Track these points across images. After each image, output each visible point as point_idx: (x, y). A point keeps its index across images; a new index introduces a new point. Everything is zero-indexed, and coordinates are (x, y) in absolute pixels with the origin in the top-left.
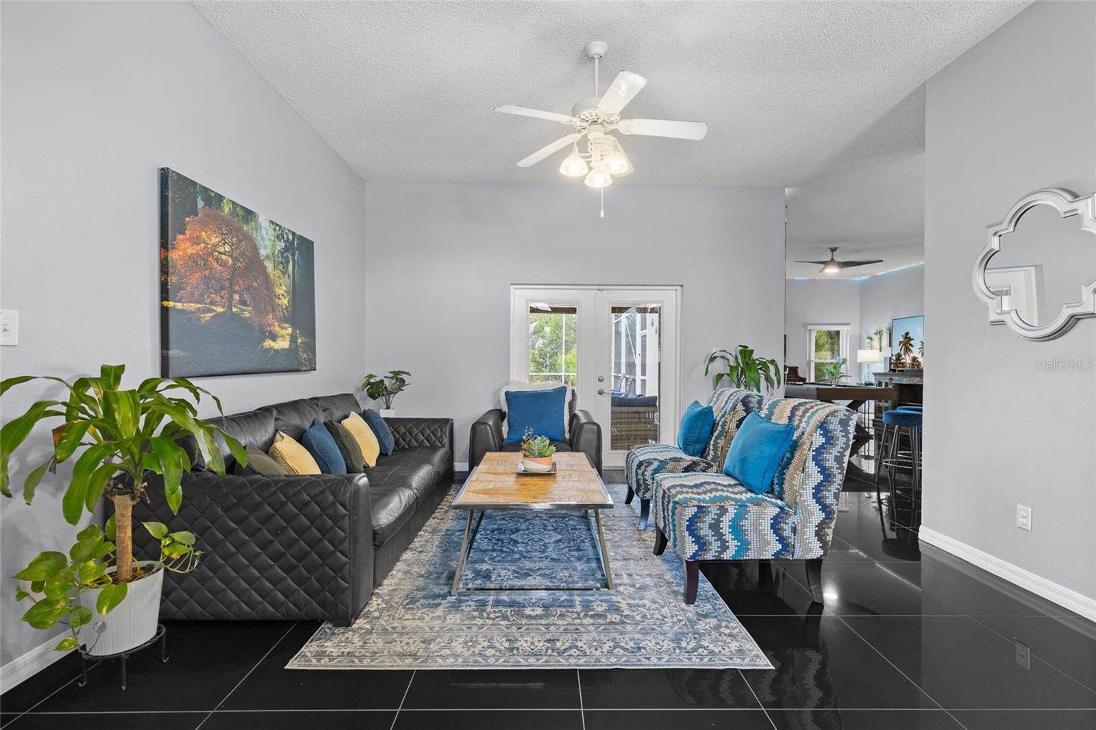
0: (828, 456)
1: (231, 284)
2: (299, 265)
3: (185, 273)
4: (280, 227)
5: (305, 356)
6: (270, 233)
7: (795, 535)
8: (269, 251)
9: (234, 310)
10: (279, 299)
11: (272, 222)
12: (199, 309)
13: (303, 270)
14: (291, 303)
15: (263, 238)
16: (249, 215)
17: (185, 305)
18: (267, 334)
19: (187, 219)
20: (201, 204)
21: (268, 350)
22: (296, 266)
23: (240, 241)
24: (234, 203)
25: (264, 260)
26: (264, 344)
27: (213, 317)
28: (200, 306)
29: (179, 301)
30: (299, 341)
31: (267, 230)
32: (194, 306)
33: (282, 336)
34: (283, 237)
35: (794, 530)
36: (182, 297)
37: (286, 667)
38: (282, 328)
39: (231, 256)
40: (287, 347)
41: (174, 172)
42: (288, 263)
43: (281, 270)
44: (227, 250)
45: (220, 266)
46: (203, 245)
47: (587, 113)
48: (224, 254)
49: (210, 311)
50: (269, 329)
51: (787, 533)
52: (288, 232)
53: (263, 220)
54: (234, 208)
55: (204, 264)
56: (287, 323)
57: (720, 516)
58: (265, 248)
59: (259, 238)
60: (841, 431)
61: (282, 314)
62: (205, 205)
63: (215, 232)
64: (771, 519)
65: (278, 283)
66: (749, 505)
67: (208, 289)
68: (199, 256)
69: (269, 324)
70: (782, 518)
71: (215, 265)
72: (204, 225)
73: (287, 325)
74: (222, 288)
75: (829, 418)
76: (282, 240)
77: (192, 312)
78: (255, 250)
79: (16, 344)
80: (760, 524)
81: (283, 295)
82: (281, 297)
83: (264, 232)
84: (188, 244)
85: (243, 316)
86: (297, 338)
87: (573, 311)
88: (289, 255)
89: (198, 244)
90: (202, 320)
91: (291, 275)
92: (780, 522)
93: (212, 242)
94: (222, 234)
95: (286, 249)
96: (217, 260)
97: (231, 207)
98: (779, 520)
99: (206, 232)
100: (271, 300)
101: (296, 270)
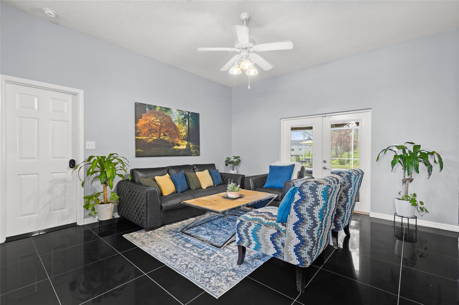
0: (302, 207)
1: (160, 131)
2: (191, 122)
3: (142, 129)
4: (182, 111)
5: (194, 151)
6: (177, 114)
7: (283, 248)
8: (177, 119)
9: (161, 138)
10: (181, 133)
11: (178, 110)
12: (147, 138)
13: (193, 123)
14: (187, 134)
15: (174, 115)
16: (167, 109)
17: (142, 137)
18: (176, 144)
19: (143, 114)
20: (147, 109)
21: (175, 149)
22: (190, 122)
23: (164, 118)
24: (161, 107)
25: (174, 122)
26: (174, 147)
27: (153, 140)
28: (147, 137)
29: (140, 136)
30: (191, 146)
31: (176, 113)
32: (145, 138)
33: (183, 145)
34: (183, 114)
35: (283, 244)
36: (141, 135)
37: (123, 236)
38: (182, 142)
39: (160, 122)
40: (185, 148)
41: (137, 103)
42: (186, 122)
43: (182, 124)
44: (158, 121)
45: (155, 126)
46: (148, 121)
47: (237, 45)
48: (157, 122)
49: (151, 138)
50: (176, 143)
51: (279, 245)
52: (186, 112)
53: (174, 110)
54: (161, 109)
55: (149, 126)
56: (185, 140)
57: (248, 227)
58: (175, 118)
59: (172, 116)
60: (311, 194)
61: (182, 138)
62: (149, 109)
63: (153, 116)
64: (271, 235)
65: (181, 128)
66: (262, 225)
67: (151, 132)
68: (147, 124)
69: (176, 141)
70: (277, 236)
71: (153, 126)
72: (149, 115)
73: (185, 141)
74: (156, 132)
75: (303, 185)
76: (183, 115)
77: (144, 139)
78: (171, 119)
79: (95, 149)
80: (265, 236)
81: (183, 132)
82: (182, 132)
83: (174, 114)
84: (143, 121)
85: (165, 139)
86: (190, 145)
87: (311, 128)
88: (186, 119)
89: (146, 121)
90: (148, 141)
91: (187, 125)
92: (275, 238)
93: (152, 119)
94: (156, 117)
95: (185, 118)
96: (154, 124)
97: (160, 108)
98: (275, 237)
99: (150, 117)
100: (178, 134)
101: (190, 124)
